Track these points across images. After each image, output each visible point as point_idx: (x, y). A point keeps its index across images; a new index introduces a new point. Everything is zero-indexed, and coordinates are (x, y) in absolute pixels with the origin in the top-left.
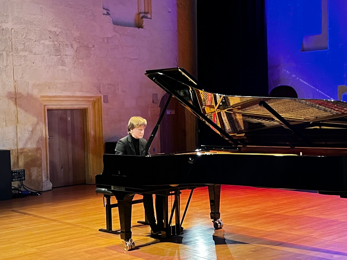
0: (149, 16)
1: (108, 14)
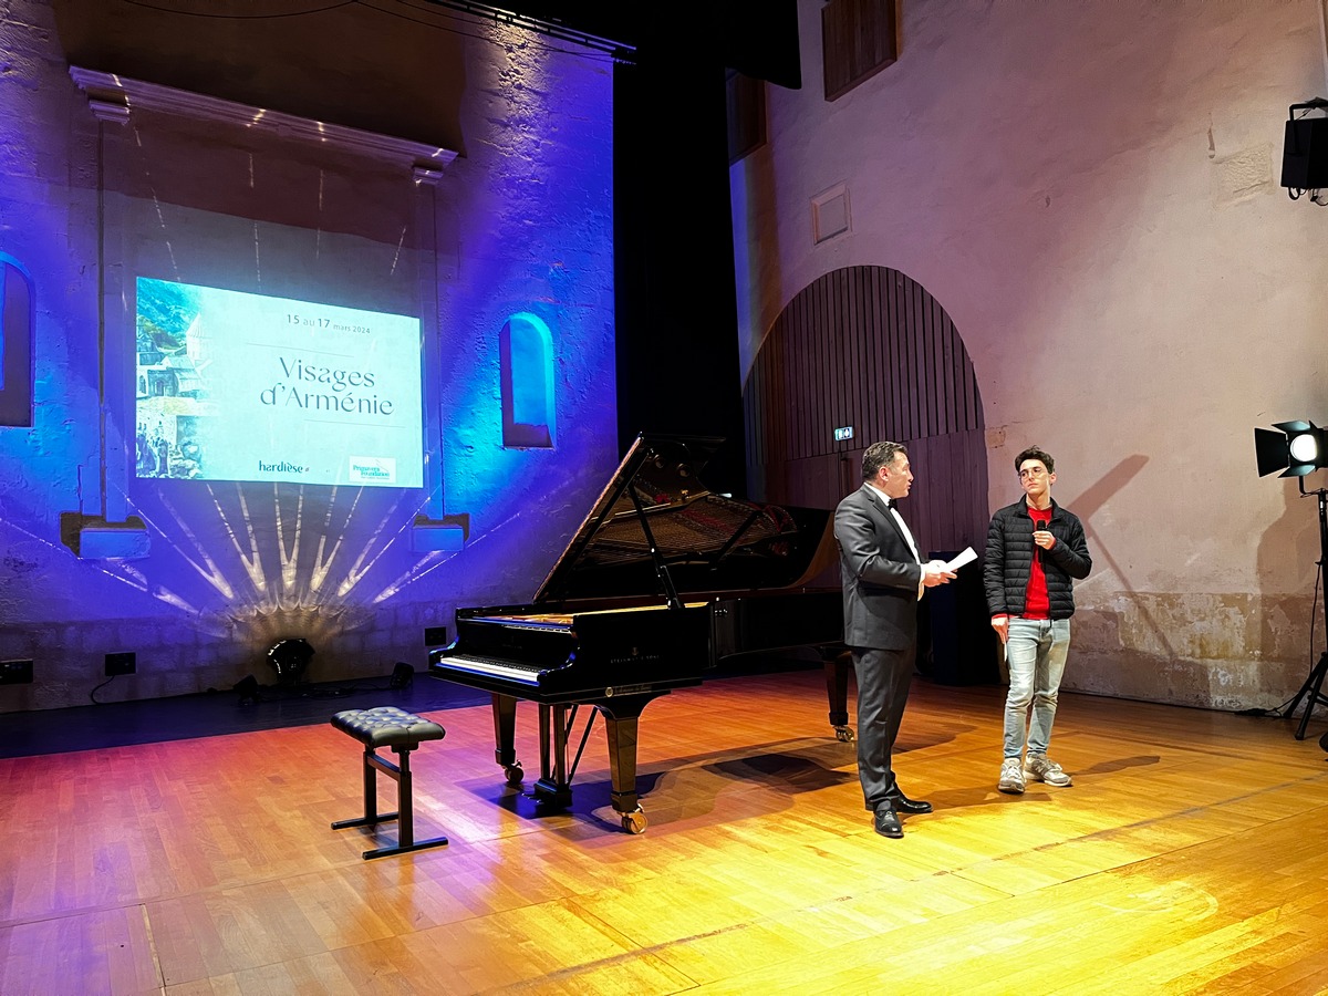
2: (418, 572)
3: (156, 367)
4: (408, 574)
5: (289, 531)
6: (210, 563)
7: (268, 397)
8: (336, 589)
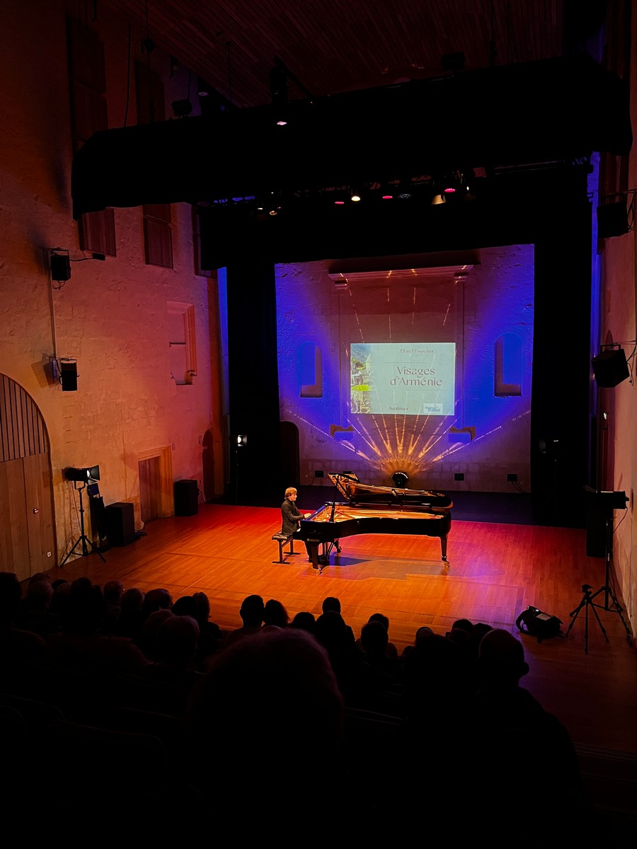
0: (195, 373)
1: (173, 377)
2: (452, 450)
3: (356, 375)
4: (447, 451)
5: (400, 432)
6: (373, 443)
7: (393, 382)
8: (417, 455)
